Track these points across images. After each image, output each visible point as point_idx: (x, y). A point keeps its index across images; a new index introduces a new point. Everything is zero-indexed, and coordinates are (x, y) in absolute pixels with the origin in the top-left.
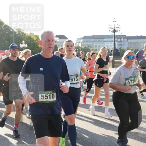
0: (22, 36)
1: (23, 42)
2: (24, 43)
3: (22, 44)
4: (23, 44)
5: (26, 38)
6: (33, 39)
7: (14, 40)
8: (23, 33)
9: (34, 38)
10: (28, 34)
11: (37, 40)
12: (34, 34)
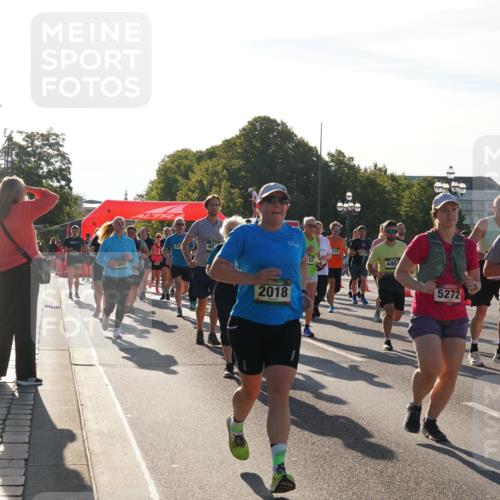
0: (349, 176)
1: (349, 194)
2: (351, 199)
3: (343, 202)
4: (347, 202)
5: (361, 183)
6: (381, 185)
7: (322, 189)
8: (352, 168)
9: (386, 184)
10: (369, 171)
11: (393, 189)
12: (389, 172)
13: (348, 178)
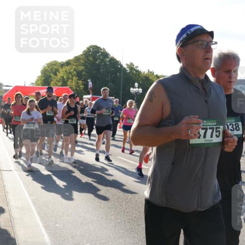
0: (136, 75)
1: (136, 84)
2: (137, 86)
3: (133, 88)
4: (136, 88)
5: (142, 78)
6: (151, 80)
7: (123, 81)
8: (137, 71)
10: (146, 73)
12: (155, 74)
13: (136, 76)
